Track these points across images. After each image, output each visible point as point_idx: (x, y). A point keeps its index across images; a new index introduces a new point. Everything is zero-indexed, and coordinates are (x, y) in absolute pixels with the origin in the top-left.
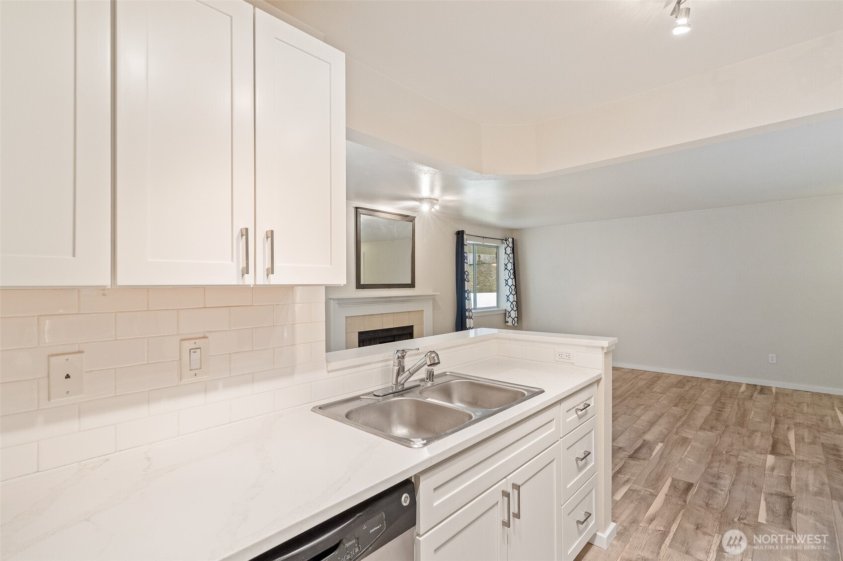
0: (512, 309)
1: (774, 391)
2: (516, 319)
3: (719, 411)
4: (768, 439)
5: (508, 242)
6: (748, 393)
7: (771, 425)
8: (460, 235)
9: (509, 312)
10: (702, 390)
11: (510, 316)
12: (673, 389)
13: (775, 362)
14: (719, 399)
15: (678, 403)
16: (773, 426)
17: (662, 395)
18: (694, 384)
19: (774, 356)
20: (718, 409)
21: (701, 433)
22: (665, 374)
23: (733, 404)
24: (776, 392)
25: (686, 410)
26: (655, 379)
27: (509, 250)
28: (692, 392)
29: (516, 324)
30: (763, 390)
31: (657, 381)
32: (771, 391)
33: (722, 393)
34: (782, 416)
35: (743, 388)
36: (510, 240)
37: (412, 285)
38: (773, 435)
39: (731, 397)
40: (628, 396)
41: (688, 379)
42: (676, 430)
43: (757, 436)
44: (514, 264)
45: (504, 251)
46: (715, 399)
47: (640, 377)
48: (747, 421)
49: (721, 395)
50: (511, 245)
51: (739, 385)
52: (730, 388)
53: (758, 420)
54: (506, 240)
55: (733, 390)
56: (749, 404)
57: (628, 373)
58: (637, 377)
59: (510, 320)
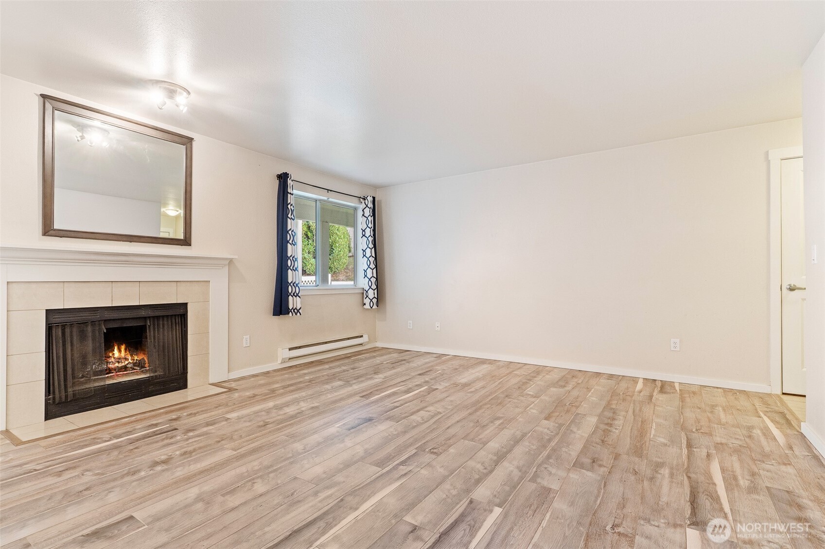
0: (370, 287)
1: (677, 388)
2: (375, 301)
3: (607, 424)
4: (682, 484)
5: (366, 201)
6: (646, 393)
7: (681, 449)
8: (283, 178)
9: (367, 292)
10: (589, 389)
11: (367, 296)
12: (552, 389)
13: (678, 349)
14: (609, 403)
15: (552, 412)
16: (685, 451)
17: (533, 400)
18: (580, 382)
19: (678, 341)
20: (606, 421)
21: (574, 476)
22: (547, 368)
23: (627, 412)
24: (680, 390)
25: (561, 426)
26: (532, 375)
27: (368, 212)
28: (575, 393)
29: (375, 307)
30: (664, 387)
31: (535, 377)
32: (674, 387)
33: (614, 394)
34: (694, 430)
35: (640, 386)
36: (370, 199)
37: (186, 242)
38: (688, 471)
39: (624, 400)
40: (485, 404)
41: (573, 374)
42: (535, 469)
43: (664, 476)
44: (374, 230)
45: (361, 213)
46: (604, 403)
47: (515, 372)
48: (647, 444)
49: (611, 397)
50: (370, 205)
51: (635, 380)
52: (623, 385)
53: (662, 440)
54: (365, 199)
55: (628, 388)
56: (648, 410)
57: (503, 367)
58: (510, 373)
59: (367, 301)
